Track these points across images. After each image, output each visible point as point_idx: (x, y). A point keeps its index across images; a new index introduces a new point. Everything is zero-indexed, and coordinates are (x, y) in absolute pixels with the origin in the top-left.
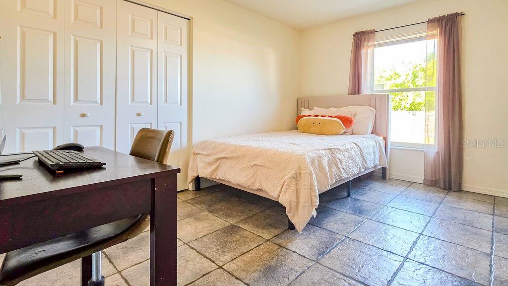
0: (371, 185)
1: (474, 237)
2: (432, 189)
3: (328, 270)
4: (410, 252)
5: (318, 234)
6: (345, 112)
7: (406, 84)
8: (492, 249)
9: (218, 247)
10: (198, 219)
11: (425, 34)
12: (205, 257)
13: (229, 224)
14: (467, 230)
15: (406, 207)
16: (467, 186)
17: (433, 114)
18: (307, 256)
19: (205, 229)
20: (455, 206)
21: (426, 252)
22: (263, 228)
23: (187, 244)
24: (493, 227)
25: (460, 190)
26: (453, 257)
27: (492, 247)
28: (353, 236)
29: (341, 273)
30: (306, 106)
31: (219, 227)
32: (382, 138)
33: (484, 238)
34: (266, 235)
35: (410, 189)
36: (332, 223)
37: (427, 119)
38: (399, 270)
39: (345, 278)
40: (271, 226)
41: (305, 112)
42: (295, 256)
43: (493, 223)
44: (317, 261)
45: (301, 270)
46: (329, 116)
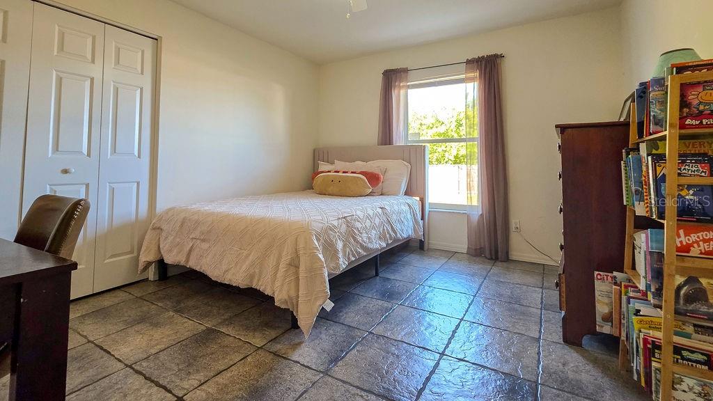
0: (405, 259)
1: (521, 317)
2: (478, 259)
3: (340, 383)
4: (447, 346)
5: (331, 332)
6: (373, 166)
7: (449, 134)
8: (540, 332)
9: (180, 367)
10: (156, 325)
11: (463, 76)
12: (158, 384)
13: (204, 328)
14: (514, 310)
15: (446, 285)
16: (515, 255)
17: (475, 169)
18: (313, 367)
19: (165, 340)
20: (501, 280)
21: (467, 344)
22: (255, 330)
23: (130, 367)
24: (542, 302)
25: (507, 259)
26: (497, 346)
27: (541, 329)
28: (379, 330)
29: (358, 387)
30: (326, 158)
31: (187, 334)
32: (418, 198)
33: (533, 319)
34: (258, 341)
35: (451, 260)
36: (352, 315)
37: (469, 175)
38: (432, 372)
39: (363, 393)
40: (268, 325)
41: (323, 167)
42: (296, 368)
43: (542, 298)
44: (326, 373)
45: (302, 389)
46: (352, 173)
